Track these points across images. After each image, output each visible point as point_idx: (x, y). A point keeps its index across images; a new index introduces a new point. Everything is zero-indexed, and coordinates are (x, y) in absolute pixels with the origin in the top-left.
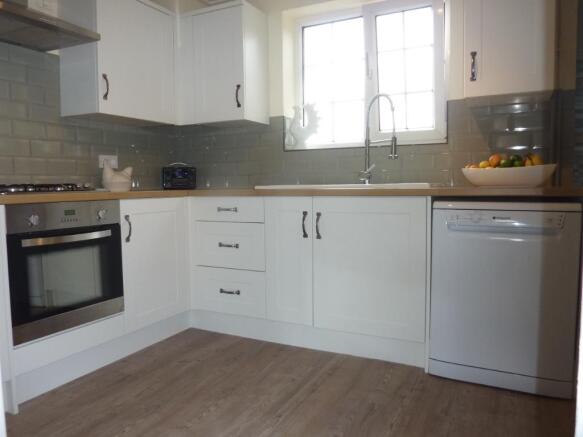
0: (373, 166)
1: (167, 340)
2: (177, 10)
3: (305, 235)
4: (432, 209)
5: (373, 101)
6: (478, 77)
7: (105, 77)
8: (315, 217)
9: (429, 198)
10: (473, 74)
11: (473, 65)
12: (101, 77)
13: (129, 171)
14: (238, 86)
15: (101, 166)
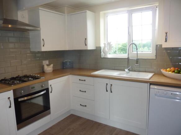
0: (130, 67)
1: (64, 119)
2: (66, 13)
3: (107, 91)
4: (150, 88)
5: (131, 45)
6: (168, 41)
7: (43, 40)
8: (110, 86)
9: (149, 84)
10: (166, 39)
11: (166, 36)
12: (42, 40)
13: (52, 65)
14: (86, 39)
15: (43, 64)
